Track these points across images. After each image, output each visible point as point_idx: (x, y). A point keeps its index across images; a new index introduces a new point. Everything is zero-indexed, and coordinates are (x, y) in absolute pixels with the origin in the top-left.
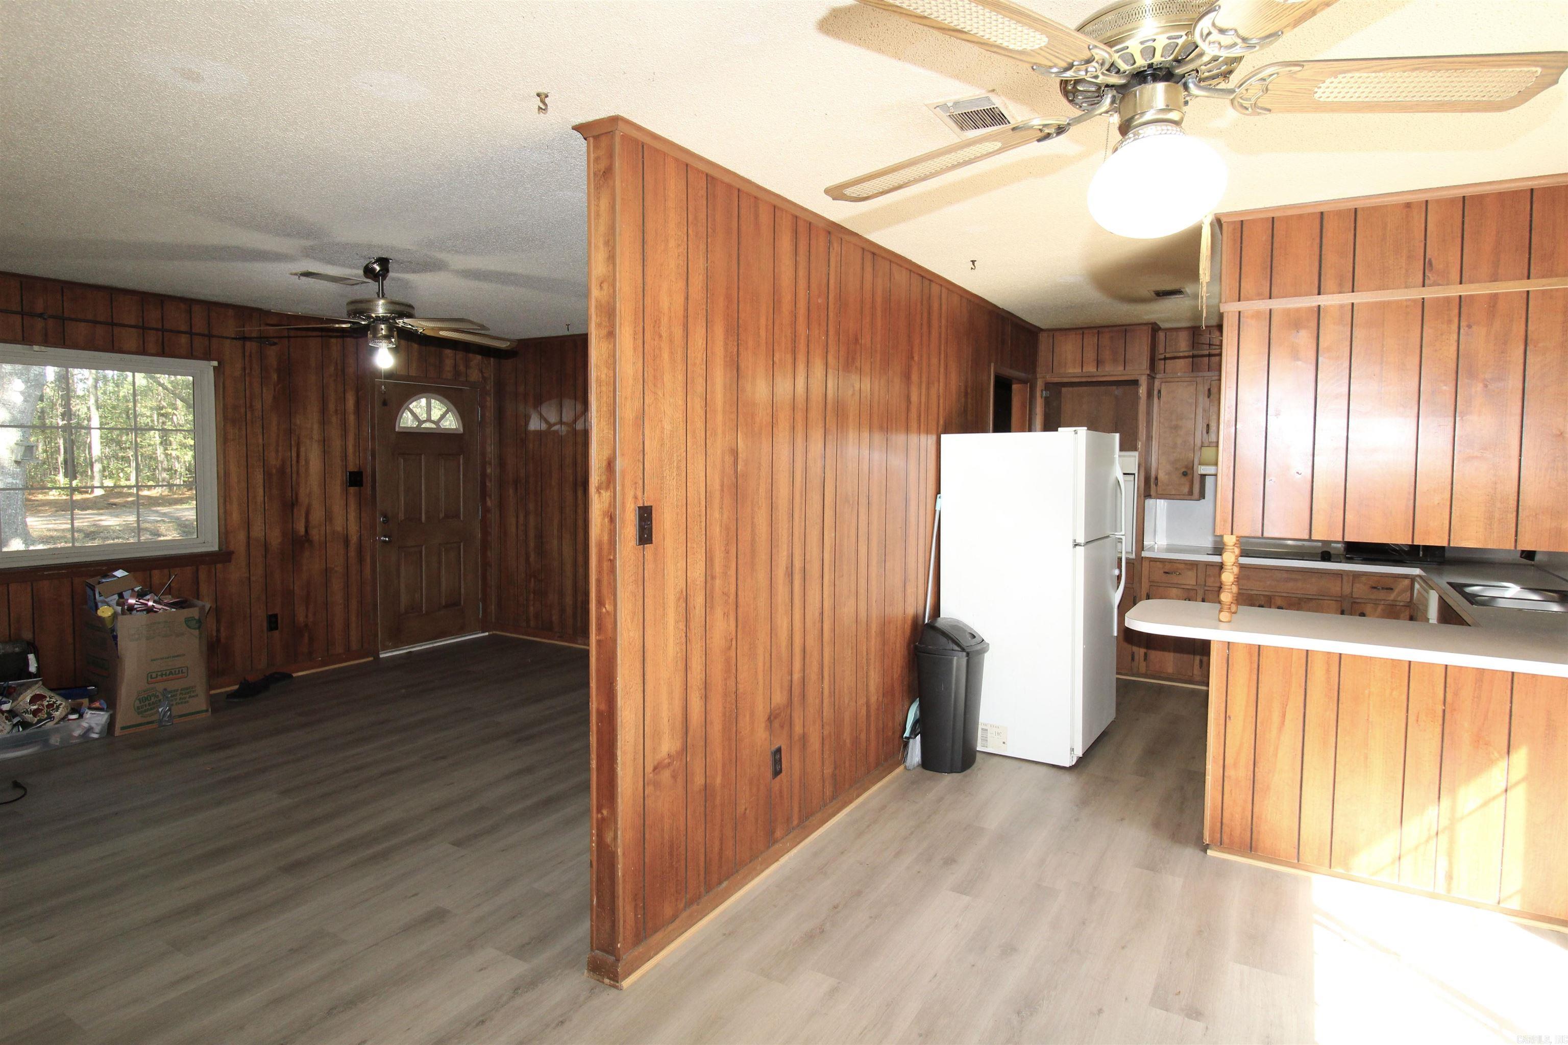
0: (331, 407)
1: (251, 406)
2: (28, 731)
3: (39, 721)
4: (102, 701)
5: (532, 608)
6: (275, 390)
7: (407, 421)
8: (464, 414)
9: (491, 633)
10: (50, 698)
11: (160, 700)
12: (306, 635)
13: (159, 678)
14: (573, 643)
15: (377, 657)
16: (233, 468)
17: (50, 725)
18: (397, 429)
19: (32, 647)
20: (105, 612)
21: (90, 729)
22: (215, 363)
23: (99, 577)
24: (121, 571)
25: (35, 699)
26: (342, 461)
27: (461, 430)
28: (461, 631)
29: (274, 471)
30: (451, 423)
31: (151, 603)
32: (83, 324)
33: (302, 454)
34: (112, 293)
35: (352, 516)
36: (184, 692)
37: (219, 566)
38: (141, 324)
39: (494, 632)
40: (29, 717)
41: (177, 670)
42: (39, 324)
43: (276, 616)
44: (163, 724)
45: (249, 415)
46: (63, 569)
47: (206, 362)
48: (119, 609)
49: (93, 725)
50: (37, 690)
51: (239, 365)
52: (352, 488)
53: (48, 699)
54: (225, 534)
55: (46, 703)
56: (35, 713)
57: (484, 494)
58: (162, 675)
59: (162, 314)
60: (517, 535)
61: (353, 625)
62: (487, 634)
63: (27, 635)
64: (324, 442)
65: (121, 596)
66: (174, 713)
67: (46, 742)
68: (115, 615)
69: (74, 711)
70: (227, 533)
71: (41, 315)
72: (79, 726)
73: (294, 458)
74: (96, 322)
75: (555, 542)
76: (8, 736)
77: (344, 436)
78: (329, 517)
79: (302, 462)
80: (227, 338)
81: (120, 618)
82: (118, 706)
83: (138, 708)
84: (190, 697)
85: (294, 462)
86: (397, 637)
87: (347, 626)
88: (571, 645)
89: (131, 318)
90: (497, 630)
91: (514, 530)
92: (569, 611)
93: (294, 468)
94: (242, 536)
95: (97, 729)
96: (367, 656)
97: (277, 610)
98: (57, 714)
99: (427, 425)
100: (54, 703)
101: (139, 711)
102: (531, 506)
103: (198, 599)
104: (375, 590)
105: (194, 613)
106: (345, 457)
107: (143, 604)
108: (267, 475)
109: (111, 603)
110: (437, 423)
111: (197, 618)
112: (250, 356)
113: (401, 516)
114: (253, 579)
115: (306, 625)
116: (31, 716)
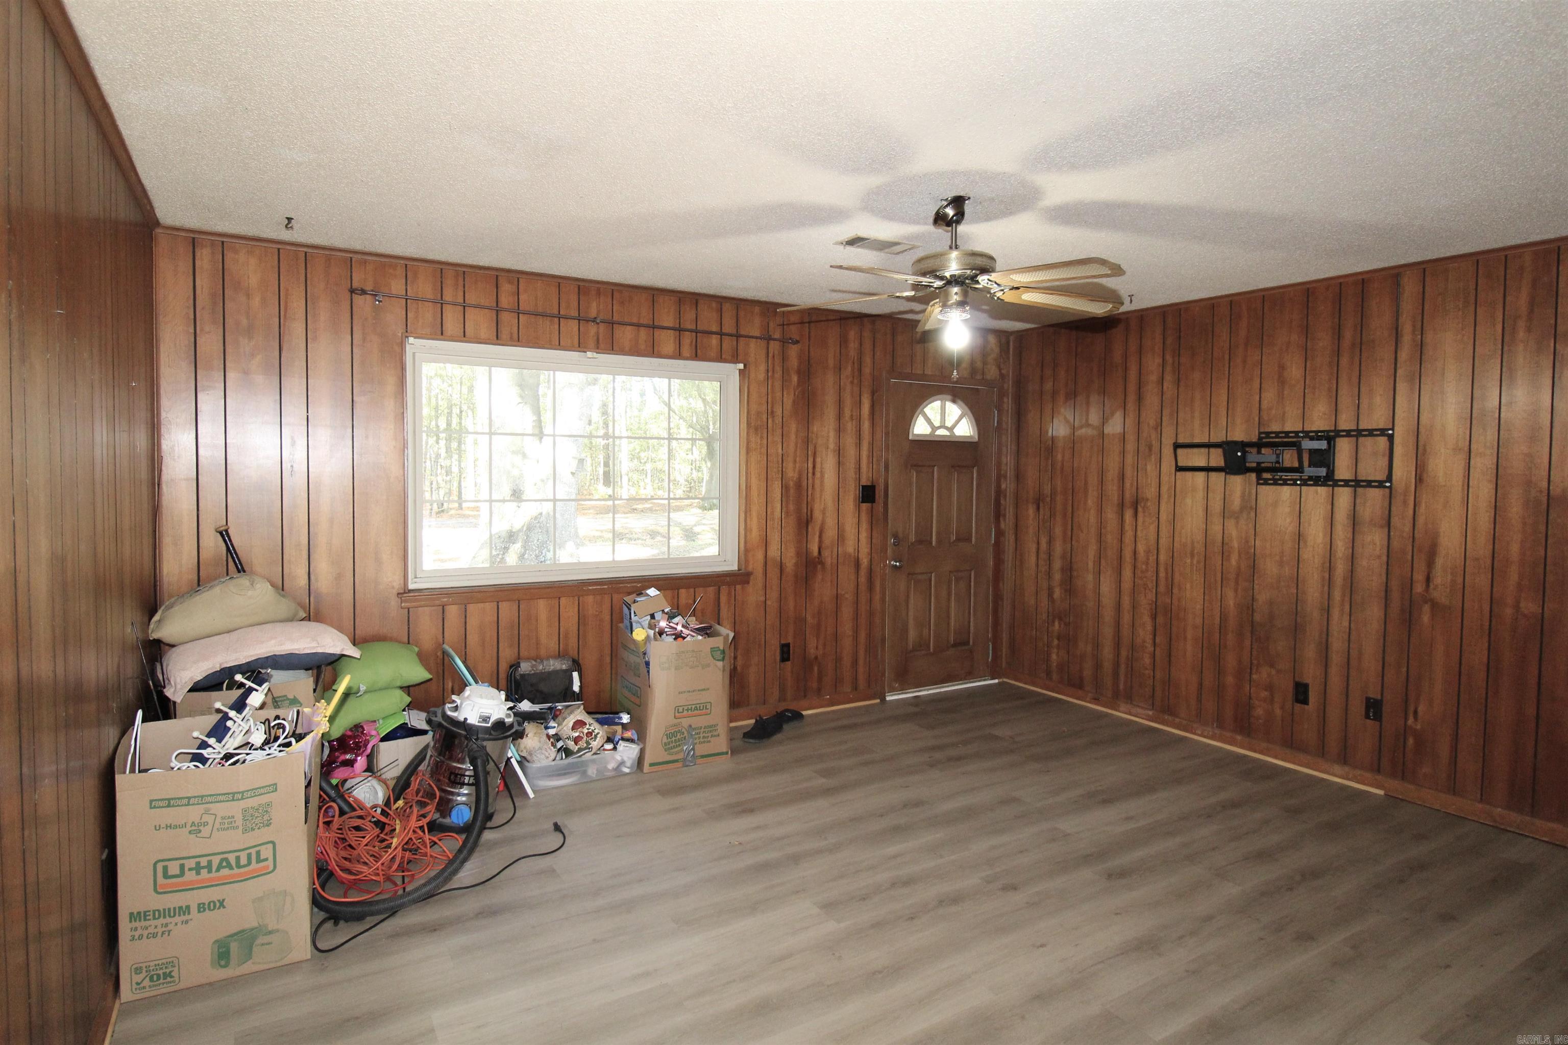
0: (847, 413)
1: (772, 412)
2: (570, 760)
3: (580, 750)
4: (634, 732)
5: (1054, 657)
6: (795, 394)
7: (920, 428)
8: (980, 420)
9: (1001, 680)
10: (590, 725)
11: (685, 738)
12: (816, 669)
13: (685, 712)
14: (1112, 709)
15: (883, 699)
16: (754, 482)
17: (588, 756)
18: (911, 438)
19: (577, 665)
20: (639, 634)
21: (622, 763)
22: (741, 366)
23: (635, 595)
24: (653, 589)
25: (579, 724)
26: (856, 474)
27: (976, 439)
28: (970, 675)
29: (791, 484)
30: (965, 429)
31: (679, 628)
32: (629, 328)
33: (818, 466)
34: (654, 294)
35: (864, 535)
36: (706, 730)
37: (738, 587)
38: (677, 326)
39: (1005, 680)
40: (571, 744)
41: (702, 706)
42: (592, 329)
43: (788, 645)
44: (687, 763)
45: (770, 421)
46: (605, 585)
47: (732, 365)
48: (651, 632)
49: (625, 759)
50: (579, 714)
51: (762, 368)
52: (864, 504)
53: (588, 726)
54: (745, 553)
55: (585, 731)
56: (576, 740)
57: (998, 515)
58: (688, 710)
59: (697, 314)
60: (1037, 565)
61: (861, 662)
62: (996, 681)
63: (573, 653)
64: (839, 452)
65: (652, 616)
66: (698, 753)
67: (584, 773)
68: (648, 638)
69: (609, 740)
70: (747, 551)
71: (594, 320)
72: (613, 758)
73: (810, 470)
74: (638, 325)
75: (1090, 577)
76: (553, 763)
77: (859, 445)
78: (841, 537)
79: (818, 475)
80: (752, 337)
81: (653, 642)
82: (647, 740)
83: (665, 744)
84: (712, 736)
85: (810, 475)
86: (904, 679)
87: (855, 662)
88: (1110, 711)
89: (668, 320)
90: (1008, 678)
91: (1033, 559)
92: (1107, 666)
93: (810, 481)
94: (760, 556)
95: (628, 764)
96: (874, 698)
97: (790, 640)
98: (595, 744)
99: (942, 432)
100: (593, 731)
101: (667, 747)
102: (1058, 531)
103: (719, 624)
104: (883, 620)
105: (718, 642)
106: (859, 469)
107: (672, 628)
108: (785, 488)
109: (643, 624)
110: (951, 429)
111: (721, 648)
112: (774, 357)
113: (912, 538)
114: (768, 603)
115: (816, 658)
116: (573, 743)
